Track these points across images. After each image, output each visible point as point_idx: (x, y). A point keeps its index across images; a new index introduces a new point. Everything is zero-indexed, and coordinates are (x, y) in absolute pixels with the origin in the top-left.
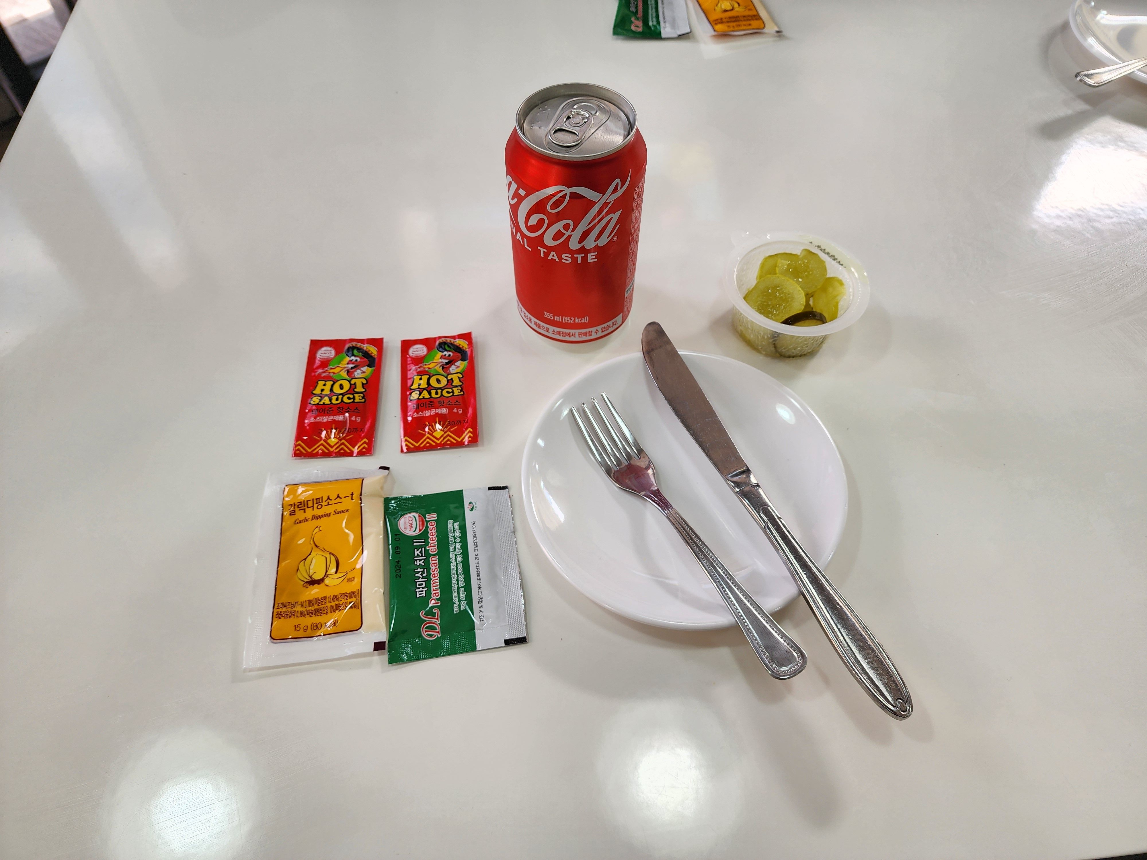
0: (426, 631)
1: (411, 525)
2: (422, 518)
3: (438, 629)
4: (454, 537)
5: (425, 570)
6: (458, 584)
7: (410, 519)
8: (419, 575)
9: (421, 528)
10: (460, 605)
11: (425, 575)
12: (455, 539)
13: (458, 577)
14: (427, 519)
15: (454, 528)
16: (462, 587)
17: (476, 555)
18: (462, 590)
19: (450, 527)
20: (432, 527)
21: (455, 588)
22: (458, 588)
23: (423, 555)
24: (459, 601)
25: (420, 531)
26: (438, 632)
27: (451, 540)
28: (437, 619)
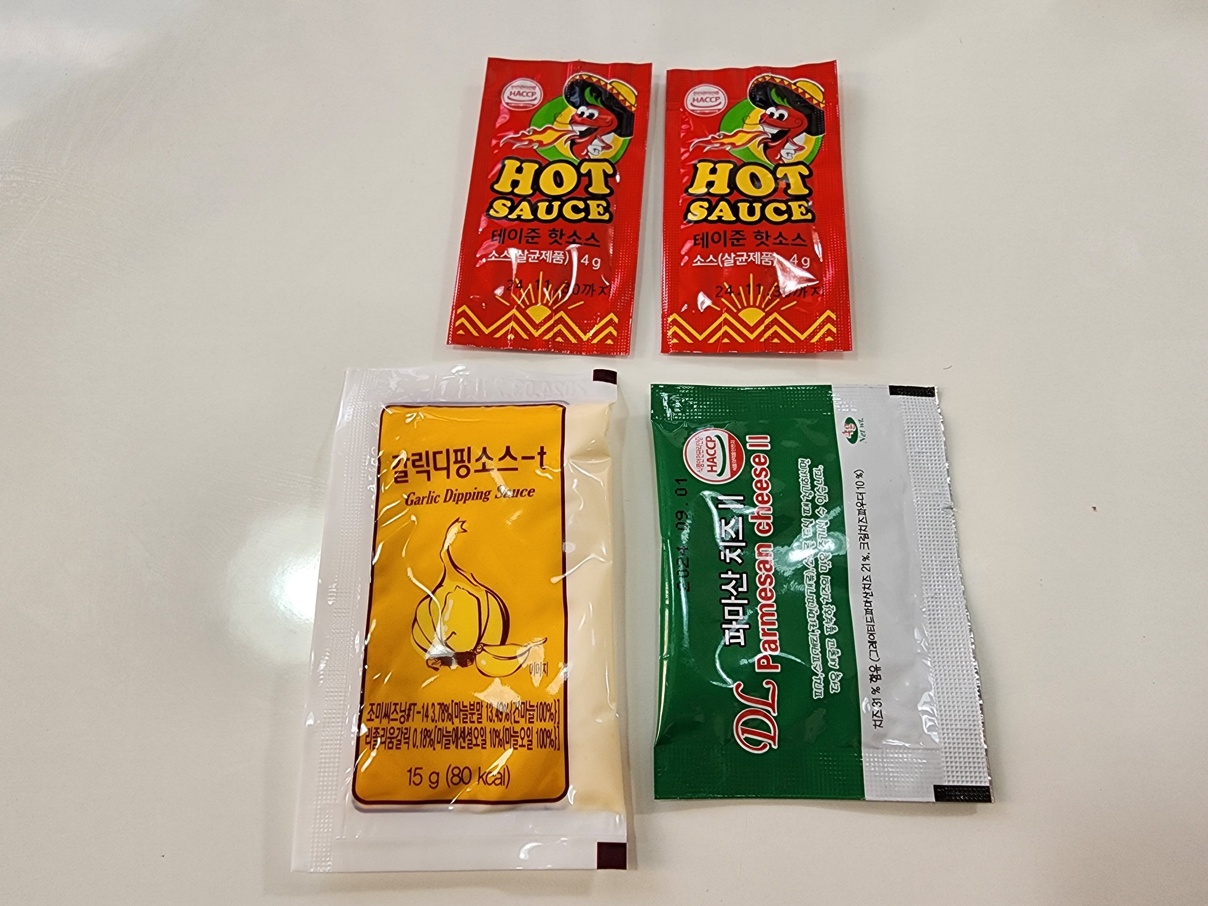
0: (744, 731)
1: (712, 459)
2: (736, 442)
3: (774, 730)
4: (812, 501)
5: (744, 576)
6: (821, 627)
7: (711, 445)
8: (729, 587)
9: (735, 466)
10: (826, 682)
11: (744, 589)
12: (815, 506)
13: (821, 609)
14: (749, 448)
15: (813, 480)
16: (831, 636)
17: (865, 559)
18: (831, 644)
19: (803, 474)
20: (759, 468)
21: (814, 636)
22: (823, 637)
23: (741, 538)
24: (826, 669)
25: (733, 473)
26: (773, 739)
27: (806, 508)
28: (772, 706)
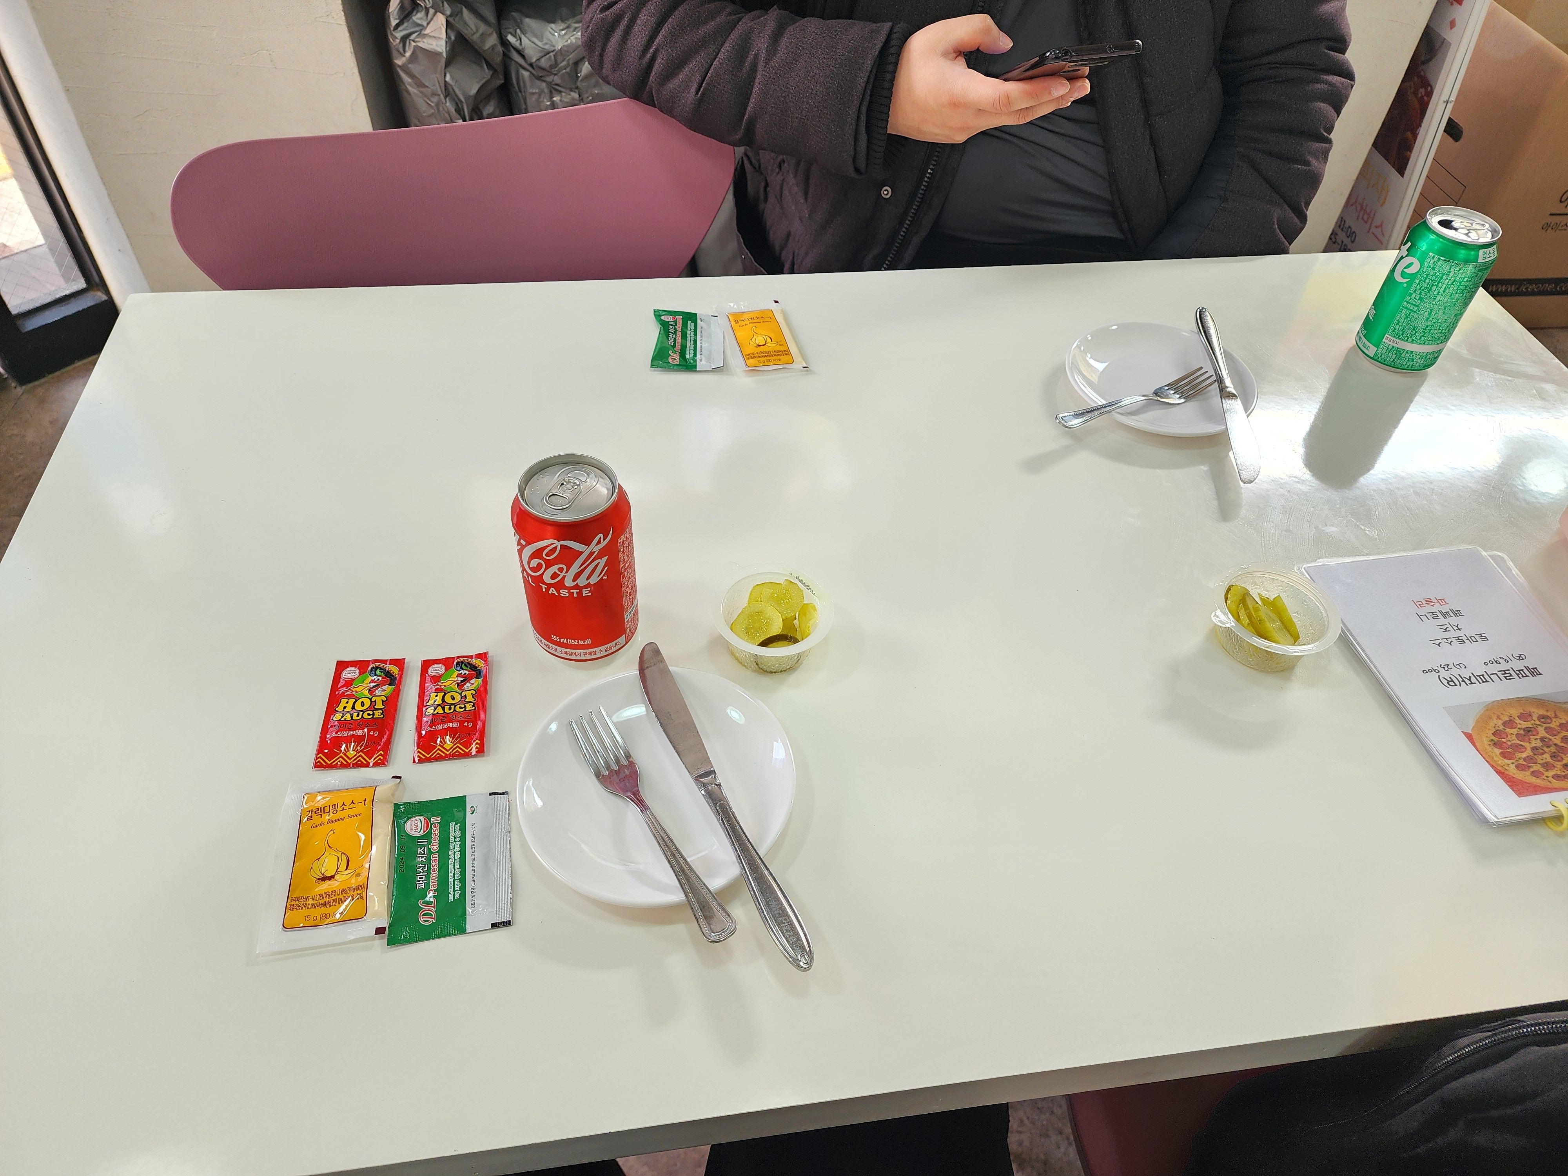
0: (423, 918)
1: (416, 827)
2: (427, 821)
3: (434, 915)
4: (454, 837)
5: (426, 865)
6: (454, 877)
7: (416, 822)
8: (420, 870)
9: (425, 829)
10: (454, 895)
11: (426, 869)
12: (455, 838)
13: (455, 871)
14: (431, 822)
15: (455, 829)
16: (457, 880)
17: (473, 852)
18: (457, 882)
19: (452, 828)
20: (435, 829)
21: (451, 879)
22: (454, 881)
23: (426, 853)
24: (454, 891)
25: (424, 832)
26: (434, 919)
27: (452, 839)
28: (434, 907)
